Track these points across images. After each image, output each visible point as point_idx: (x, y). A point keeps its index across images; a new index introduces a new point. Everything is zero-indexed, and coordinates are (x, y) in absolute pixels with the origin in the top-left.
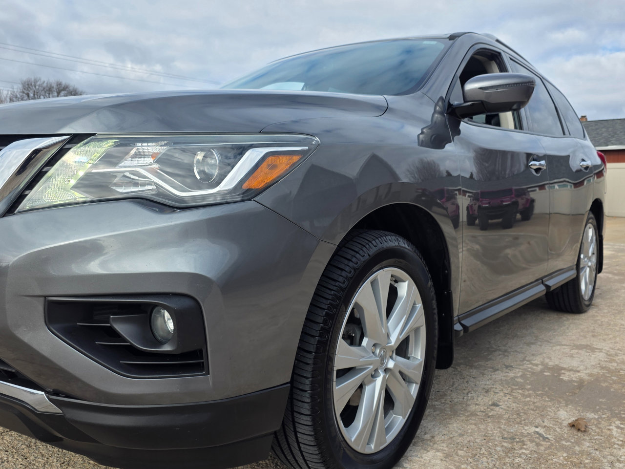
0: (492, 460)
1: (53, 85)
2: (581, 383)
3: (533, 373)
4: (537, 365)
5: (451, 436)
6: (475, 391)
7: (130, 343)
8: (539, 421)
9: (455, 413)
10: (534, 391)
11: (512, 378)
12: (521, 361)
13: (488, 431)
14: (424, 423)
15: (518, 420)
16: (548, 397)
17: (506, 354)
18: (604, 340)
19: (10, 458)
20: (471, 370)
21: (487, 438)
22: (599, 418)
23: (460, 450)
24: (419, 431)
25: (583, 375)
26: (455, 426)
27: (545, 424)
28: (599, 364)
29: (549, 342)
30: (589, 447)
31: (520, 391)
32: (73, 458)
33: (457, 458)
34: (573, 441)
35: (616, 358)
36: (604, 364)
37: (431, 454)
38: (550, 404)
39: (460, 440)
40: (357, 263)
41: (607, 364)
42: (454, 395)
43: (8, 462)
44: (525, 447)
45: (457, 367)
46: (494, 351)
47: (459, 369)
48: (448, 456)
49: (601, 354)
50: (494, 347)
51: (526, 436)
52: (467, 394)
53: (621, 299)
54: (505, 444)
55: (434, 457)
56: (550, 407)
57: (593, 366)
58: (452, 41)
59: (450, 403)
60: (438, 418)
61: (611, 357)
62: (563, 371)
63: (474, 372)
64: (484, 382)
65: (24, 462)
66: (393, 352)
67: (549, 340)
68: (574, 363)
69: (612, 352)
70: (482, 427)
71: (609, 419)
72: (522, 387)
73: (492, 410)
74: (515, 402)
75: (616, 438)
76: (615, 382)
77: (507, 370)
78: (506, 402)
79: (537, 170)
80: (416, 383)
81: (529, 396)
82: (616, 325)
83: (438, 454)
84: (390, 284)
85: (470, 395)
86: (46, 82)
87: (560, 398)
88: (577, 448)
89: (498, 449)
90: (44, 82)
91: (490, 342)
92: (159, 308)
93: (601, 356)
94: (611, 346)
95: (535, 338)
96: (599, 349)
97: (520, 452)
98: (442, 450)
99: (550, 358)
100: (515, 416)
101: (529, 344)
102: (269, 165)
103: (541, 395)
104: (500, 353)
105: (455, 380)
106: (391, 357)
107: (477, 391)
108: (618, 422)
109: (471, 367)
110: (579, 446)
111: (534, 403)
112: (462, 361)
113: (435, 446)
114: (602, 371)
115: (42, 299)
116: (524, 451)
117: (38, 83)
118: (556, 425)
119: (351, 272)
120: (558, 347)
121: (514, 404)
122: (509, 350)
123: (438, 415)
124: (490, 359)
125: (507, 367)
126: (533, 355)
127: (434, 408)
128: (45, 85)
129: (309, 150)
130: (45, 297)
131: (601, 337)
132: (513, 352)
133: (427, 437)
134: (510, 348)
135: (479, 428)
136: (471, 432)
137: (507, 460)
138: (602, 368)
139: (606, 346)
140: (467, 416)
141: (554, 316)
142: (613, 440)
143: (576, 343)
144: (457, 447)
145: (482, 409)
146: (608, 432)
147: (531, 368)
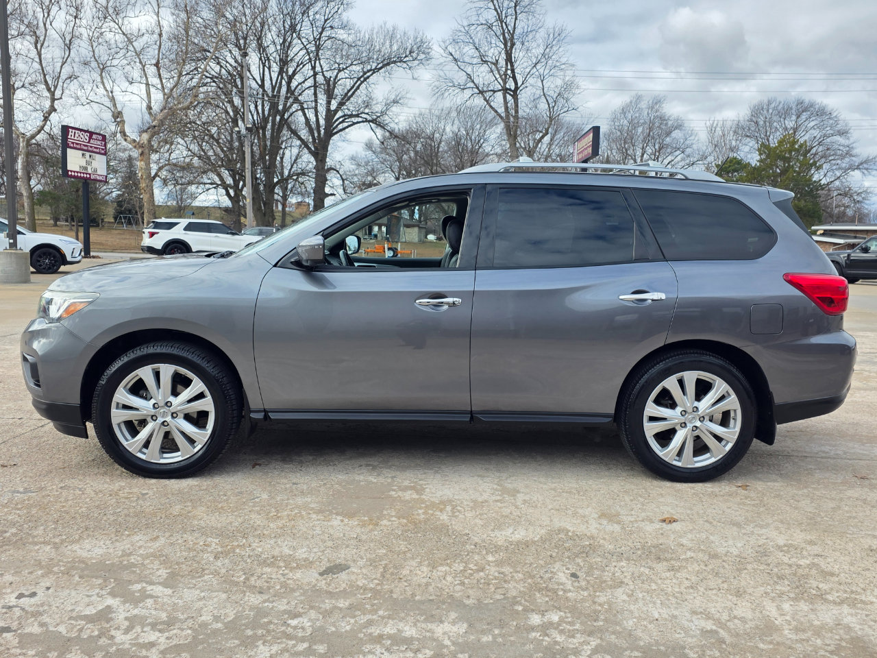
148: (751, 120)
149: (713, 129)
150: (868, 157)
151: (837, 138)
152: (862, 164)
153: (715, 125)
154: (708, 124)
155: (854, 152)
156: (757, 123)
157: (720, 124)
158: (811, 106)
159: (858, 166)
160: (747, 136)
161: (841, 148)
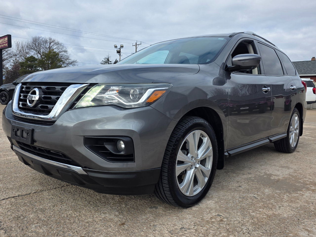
0: (233, 204)
1: (47, 40)
2: (278, 181)
3: (259, 176)
4: (262, 173)
5: (220, 196)
6: (233, 182)
7: (110, 151)
8: (256, 193)
9: (223, 189)
10: (258, 182)
11: (250, 178)
12: (255, 171)
13: (235, 195)
14: (209, 191)
15: (248, 192)
16: (263, 185)
17: (250, 169)
18: (295, 165)
19: (55, 197)
20: (233, 174)
21: (233, 197)
22: (281, 192)
23: (222, 201)
24: (207, 194)
25: (280, 178)
26: (222, 193)
27: (258, 193)
28: (289, 174)
29: (270, 165)
30: (273, 202)
31: (252, 182)
32: (77, 198)
33: (220, 203)
34: (267, 199)
35: (297, 172)
36: (291, 174)
37: (210, 201)
38: (262, 187)
39: (223, 198)
40: (186, 127)
41: (292, 174)
42: (224, 183)
43: (54, 198)
44: (247, 201)
45: (228, 173)
46: (245, 168)
47: (228, 174)
48: (216, 202)
49: (292, 170)
50: (246, 166)
51: (249, 197)
52: (230, 183)
53: (311, 148)
54: (240, 200)
55: (211, 202)
56: (262, 188)
57: (286, 174)
58: (230, 38)
59: (222, 185)
60: (216, 190)
61: (295, 171)
62: (272, 176)
63: (234, 175)
64: (237, 179)
65: (60, 199)
66: (199, 161)
67: (271, 164)
68: (278, 173)
69: (297, 169)
70: (232, 194)
71: (285, 193)
72: (253, 181)
73: (238, 188)
74: (248, 186)
75: (285, 199)
76: (293, 180)
77: (249, 175)
78: (245, 186)
79: (266, 92)
80: (207, 177)
81: (255, 184)
82: (303, 159)
83: (213, 201)
84: (200, 137)
85: (231, 183)
86: (44, 38)
87: (268, 185)
88: (268, 202)
89: (237, 201)
90: (43, 38)
91: (244, 164)
92: (119, 140)
93: (291, 171)
94: (297, 167)
95: (265, 163)
96: (292, 168)
97: (245, 202)
98: (215, 200)
99: (268, 171)
100: (247, 191)
101: (261, 165)
102: (155, 94)
103: (260, 184)
104: (248, 168)
105: (226, 177)
106: (198, 164)
107: (234, 181)
108: (288, 194)
109: (234, 173)
110: (269, 201)
111: (256, 186)
112: (230, 171)
113: (213, 199)
114: (289, 176)
115: (83, 137)
116: (247, 202)
117: (40, 39)
118: (262, 194)
119: (183, 130)
120: (274, 167)
121: (248, 187)
122: (252, 167)
123: (216, 189)
124: (243, 170)
125: (249, 173)
126: (262, 169)
127: (215, 187)
128: (44, 39)
129: (169, 89)
130: (84, 136)
131: (295, 164)
132: (254, 168)
133: (210, 196)
134: (253, 166)
135: (231, 194)
136: (228, 195)
137: (239, 204)
138: (290, 175)
139: (295, 167)
140: (228, 190)
141: (276, 154)
142: (283, 200)
143: (282, 165)
144: (221, 200)
145: (234, 188)
146: (283, 197)
147: (259, 174)
148: (33, 43)
149: (18, 45)
150: (74, 60)
151: (63, 53)
152: (72, 62)
153: (18, 43)
154: (16, 42)
155: (70, 58)
156: (35, 44)
157: (21, 43)
158: (54, 41)
159: (71, 63)
160: (32, 49)
161: (66, 56)
